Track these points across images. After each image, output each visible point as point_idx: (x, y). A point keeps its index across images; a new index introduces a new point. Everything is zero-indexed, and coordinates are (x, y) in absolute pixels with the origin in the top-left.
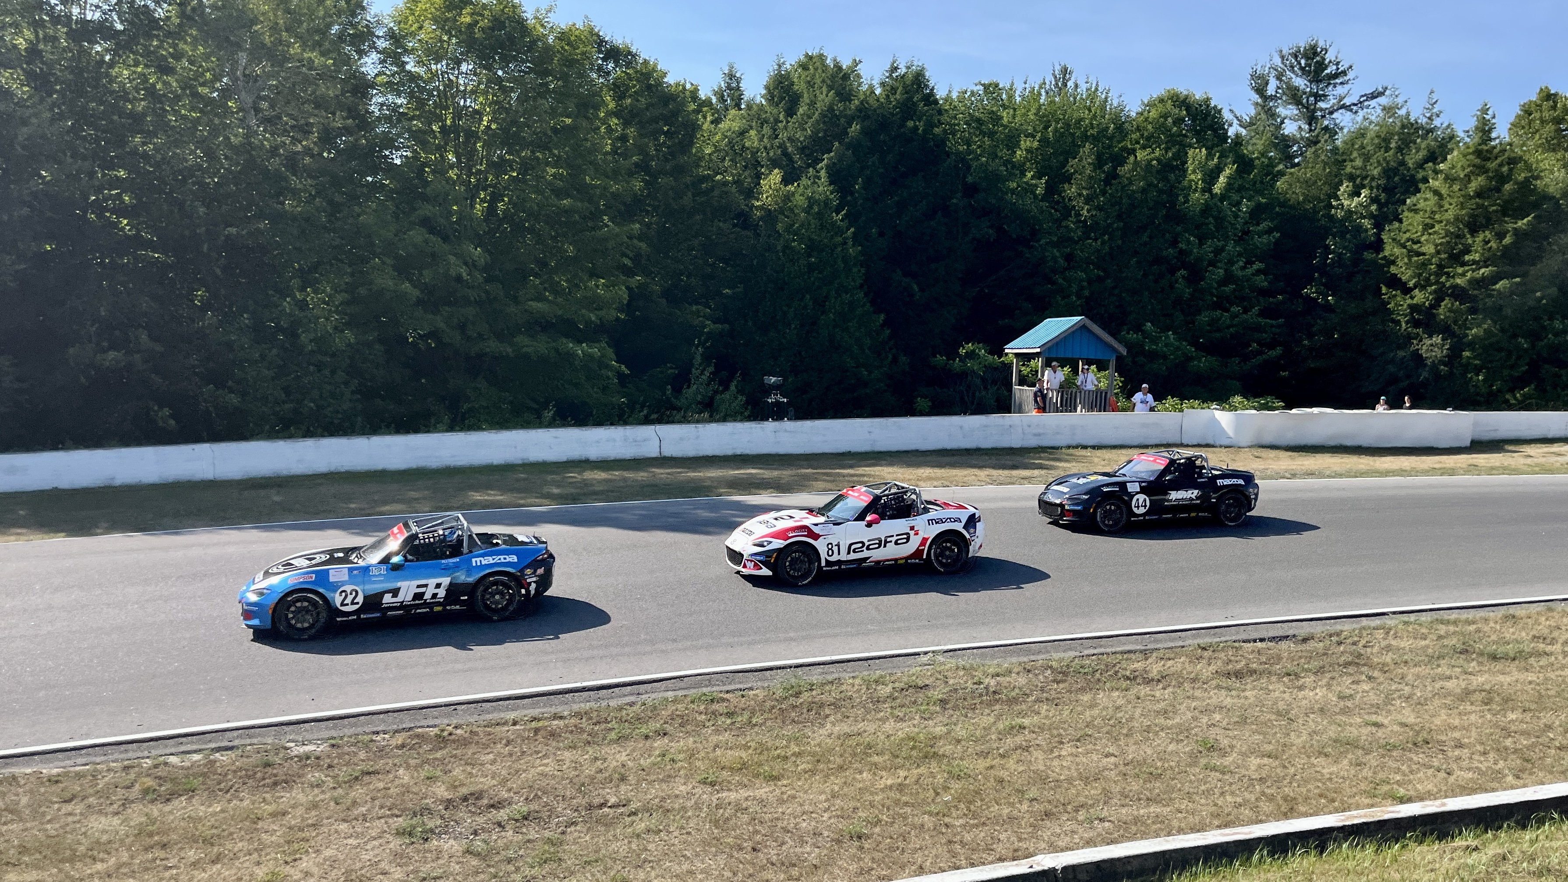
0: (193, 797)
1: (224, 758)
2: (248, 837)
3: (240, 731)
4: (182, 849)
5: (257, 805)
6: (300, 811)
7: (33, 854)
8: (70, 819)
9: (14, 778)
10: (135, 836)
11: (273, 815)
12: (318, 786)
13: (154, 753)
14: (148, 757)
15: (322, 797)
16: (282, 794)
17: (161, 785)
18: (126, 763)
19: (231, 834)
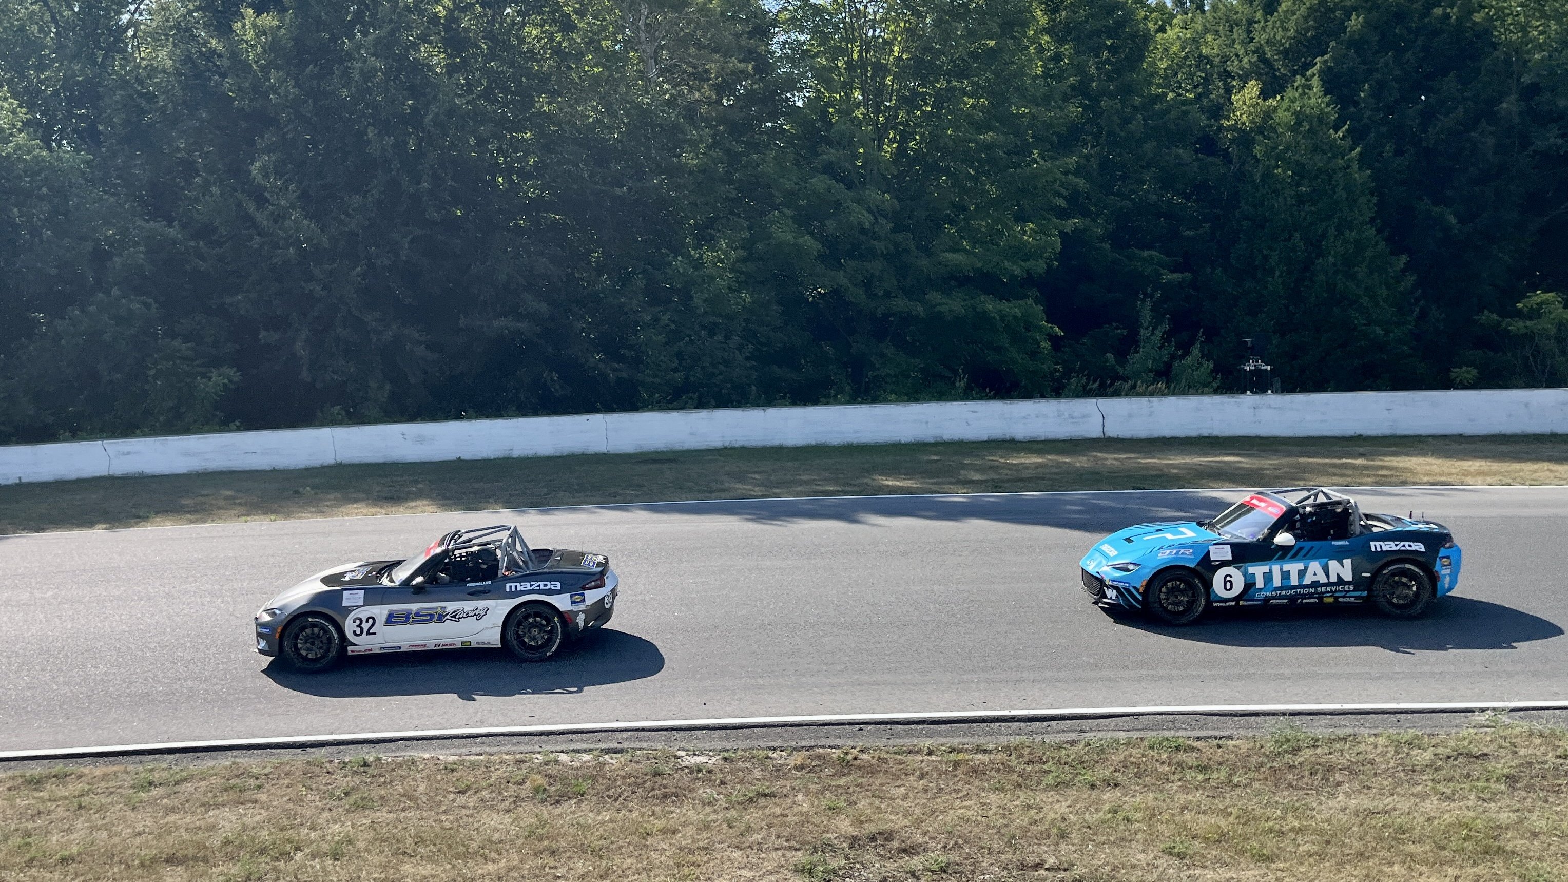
0: (582, 801)
1: (614, 762)
2: (636, 854)
3: (629, 733)
4: (570, 858)
5: (646, 819)
6: (690, 831)
7: (428, 846)
8: (464, 812)
9: (414, 762)
10: (526, 838)
11: (663, 831)
12: (709, 803)
13: (546, 748)
14: (539, 753)
15: (713, 817)
16: (672, 809)
17: (550, 785)
18: (518, 756)
19: (620, 848)
